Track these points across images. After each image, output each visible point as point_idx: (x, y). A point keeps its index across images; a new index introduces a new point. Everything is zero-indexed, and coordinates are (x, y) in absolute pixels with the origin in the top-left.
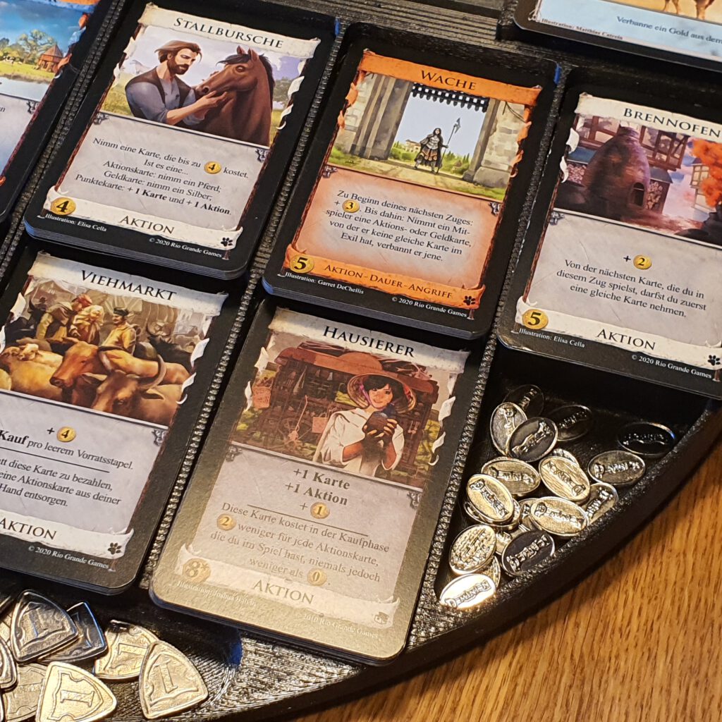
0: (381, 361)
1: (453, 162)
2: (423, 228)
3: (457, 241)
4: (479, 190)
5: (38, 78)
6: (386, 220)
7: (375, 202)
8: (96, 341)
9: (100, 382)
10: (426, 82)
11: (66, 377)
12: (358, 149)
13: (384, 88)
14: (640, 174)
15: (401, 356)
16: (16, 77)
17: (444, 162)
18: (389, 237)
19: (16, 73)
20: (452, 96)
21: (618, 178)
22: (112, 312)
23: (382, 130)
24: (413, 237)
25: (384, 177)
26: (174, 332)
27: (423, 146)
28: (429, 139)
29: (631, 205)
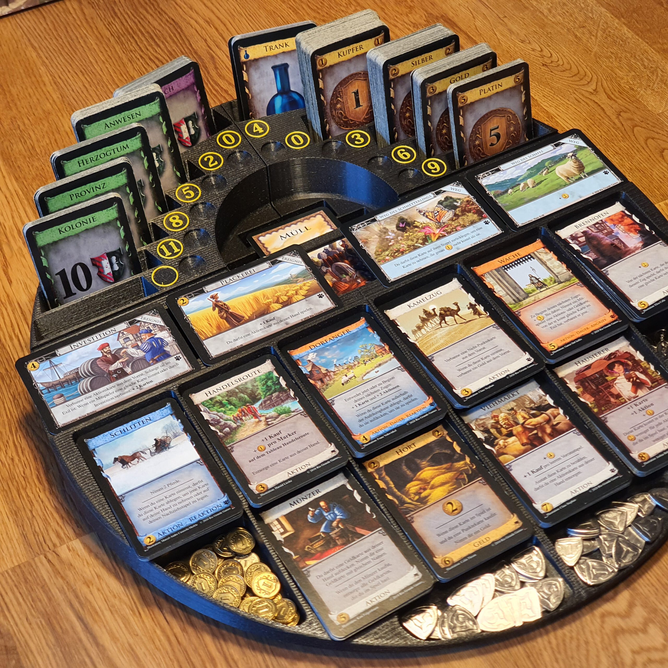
0: (604, 359)
1: (549, 281)
2: (570, 307)
3: (584, 303)
4: (568, 283)
5: (387, 359)
6: (556, 313)
7: (545, 311)
8: (517, 424)
9: (537, 434)
10: (504, 264)
11: (525, 441)
12: (516, 300)
13: (495, 275)
14: (607, 241)
15: (607, 353)
16: (380, 365)
17: (545, 283)
18: (564, 317)
19: (378, 364)
20: (518, 262)
21: (604, 247)
22: (508, 412)
23: (515, 288)
24: (571, 312)
25: (535, 302)
26: (535, 401)
27: (533, 283)
28: (531, 280)
29: (619, 251)
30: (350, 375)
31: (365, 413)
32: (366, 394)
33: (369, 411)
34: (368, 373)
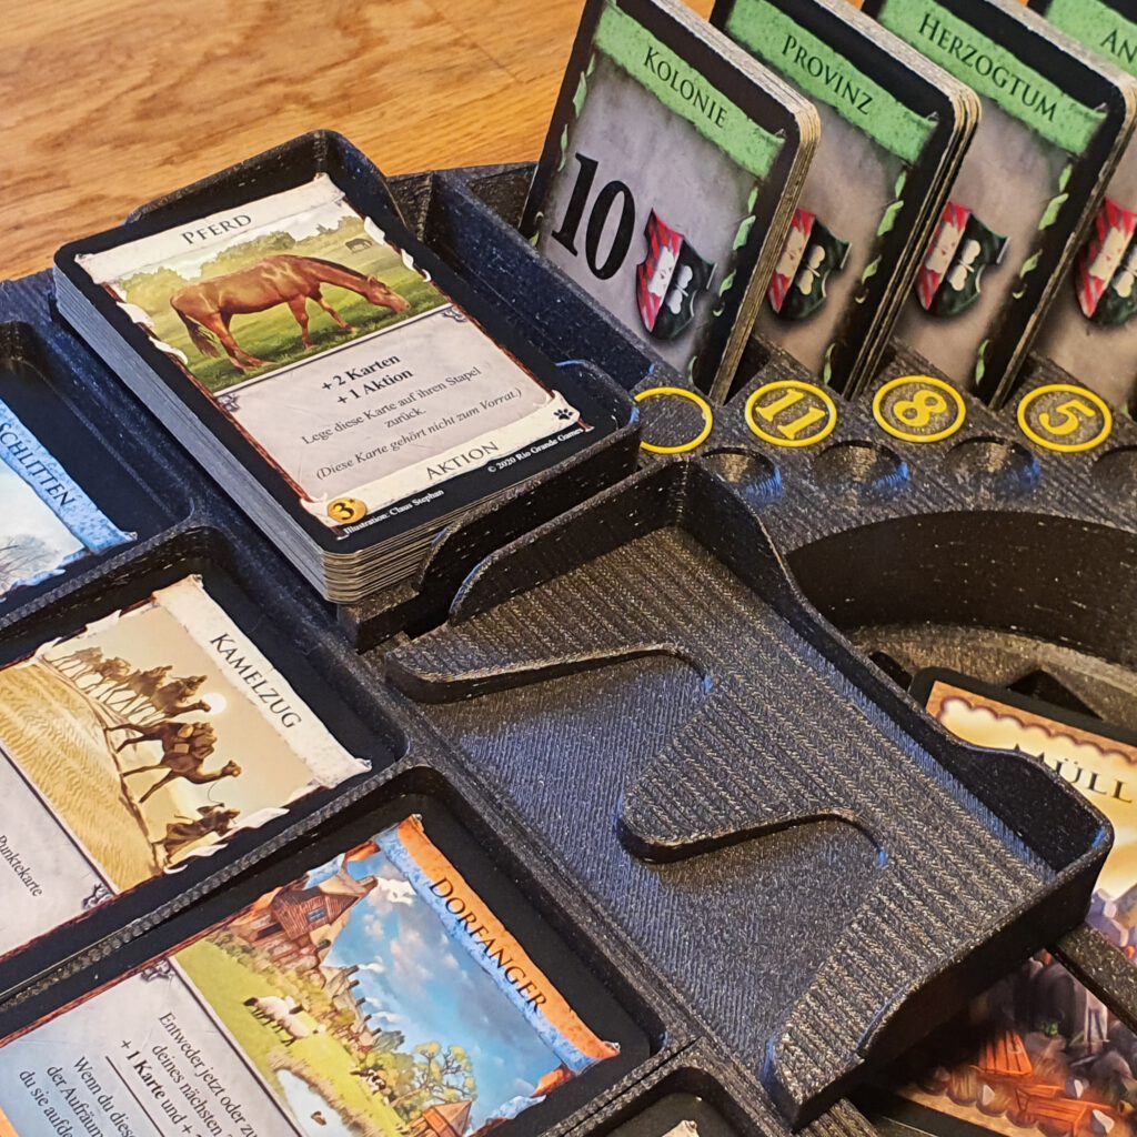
16: (356, 1127)
30: (300, 1024)
31: (93, 1086)
32: (199, 1085)
33: (105, 1102)
34: (312, 1085)
